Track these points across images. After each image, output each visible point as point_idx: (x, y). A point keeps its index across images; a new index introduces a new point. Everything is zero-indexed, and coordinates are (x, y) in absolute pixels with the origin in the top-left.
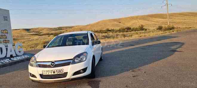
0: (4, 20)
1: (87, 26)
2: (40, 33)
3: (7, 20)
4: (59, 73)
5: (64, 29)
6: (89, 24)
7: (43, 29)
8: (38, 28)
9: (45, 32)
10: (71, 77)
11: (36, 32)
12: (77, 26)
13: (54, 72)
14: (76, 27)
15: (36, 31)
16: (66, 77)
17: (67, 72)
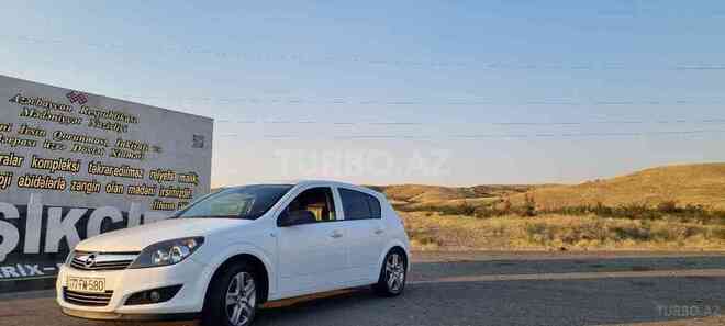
0: (194, 146)
1: (585, 186)
2: (413, 202)
3: (202, 146)
4: (94, 291)
5: (493, 196)
6: (593, 180)
7: (424, 189)
8: (408, 186)
9: (426, 200)
10: (118, 307)
11: (401, 199)
12: (544, 186)
13: (85, 286)
14: (541, 190)
15: (403, 194)
16: (106, 304)
17: (112, 292)
